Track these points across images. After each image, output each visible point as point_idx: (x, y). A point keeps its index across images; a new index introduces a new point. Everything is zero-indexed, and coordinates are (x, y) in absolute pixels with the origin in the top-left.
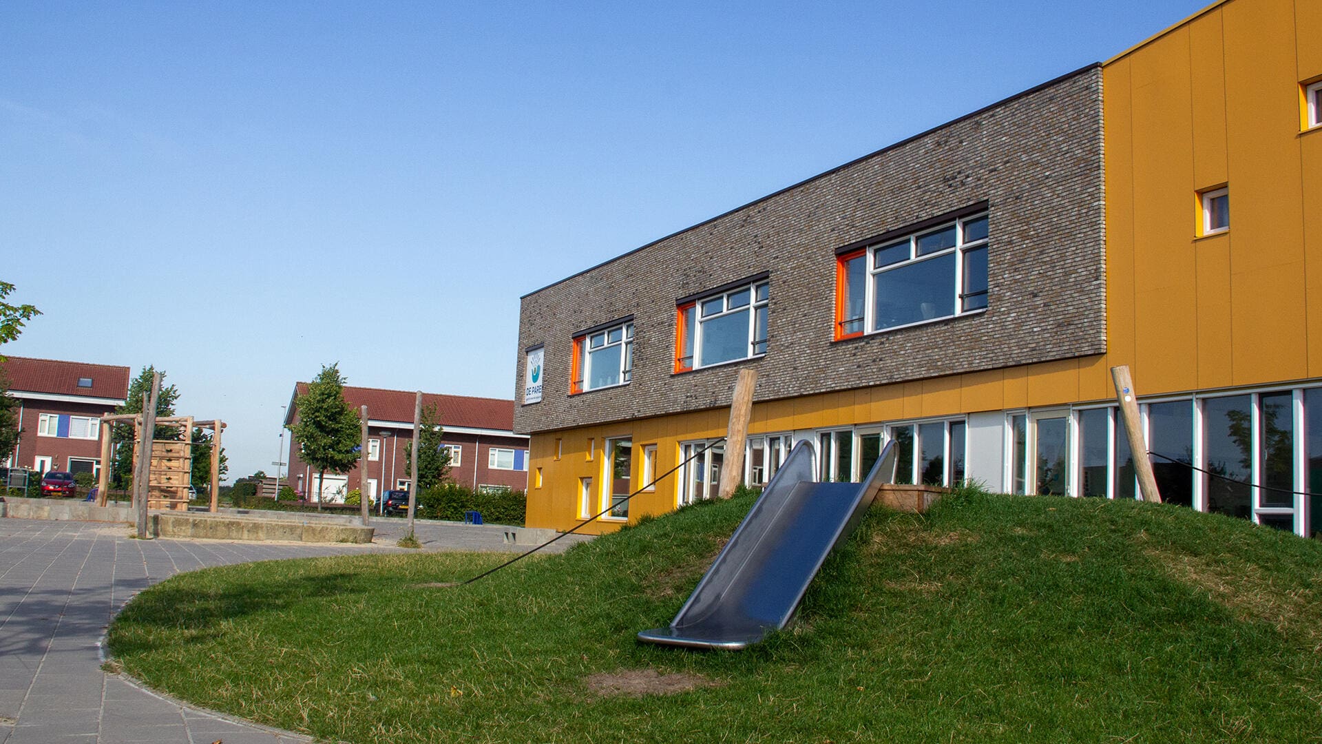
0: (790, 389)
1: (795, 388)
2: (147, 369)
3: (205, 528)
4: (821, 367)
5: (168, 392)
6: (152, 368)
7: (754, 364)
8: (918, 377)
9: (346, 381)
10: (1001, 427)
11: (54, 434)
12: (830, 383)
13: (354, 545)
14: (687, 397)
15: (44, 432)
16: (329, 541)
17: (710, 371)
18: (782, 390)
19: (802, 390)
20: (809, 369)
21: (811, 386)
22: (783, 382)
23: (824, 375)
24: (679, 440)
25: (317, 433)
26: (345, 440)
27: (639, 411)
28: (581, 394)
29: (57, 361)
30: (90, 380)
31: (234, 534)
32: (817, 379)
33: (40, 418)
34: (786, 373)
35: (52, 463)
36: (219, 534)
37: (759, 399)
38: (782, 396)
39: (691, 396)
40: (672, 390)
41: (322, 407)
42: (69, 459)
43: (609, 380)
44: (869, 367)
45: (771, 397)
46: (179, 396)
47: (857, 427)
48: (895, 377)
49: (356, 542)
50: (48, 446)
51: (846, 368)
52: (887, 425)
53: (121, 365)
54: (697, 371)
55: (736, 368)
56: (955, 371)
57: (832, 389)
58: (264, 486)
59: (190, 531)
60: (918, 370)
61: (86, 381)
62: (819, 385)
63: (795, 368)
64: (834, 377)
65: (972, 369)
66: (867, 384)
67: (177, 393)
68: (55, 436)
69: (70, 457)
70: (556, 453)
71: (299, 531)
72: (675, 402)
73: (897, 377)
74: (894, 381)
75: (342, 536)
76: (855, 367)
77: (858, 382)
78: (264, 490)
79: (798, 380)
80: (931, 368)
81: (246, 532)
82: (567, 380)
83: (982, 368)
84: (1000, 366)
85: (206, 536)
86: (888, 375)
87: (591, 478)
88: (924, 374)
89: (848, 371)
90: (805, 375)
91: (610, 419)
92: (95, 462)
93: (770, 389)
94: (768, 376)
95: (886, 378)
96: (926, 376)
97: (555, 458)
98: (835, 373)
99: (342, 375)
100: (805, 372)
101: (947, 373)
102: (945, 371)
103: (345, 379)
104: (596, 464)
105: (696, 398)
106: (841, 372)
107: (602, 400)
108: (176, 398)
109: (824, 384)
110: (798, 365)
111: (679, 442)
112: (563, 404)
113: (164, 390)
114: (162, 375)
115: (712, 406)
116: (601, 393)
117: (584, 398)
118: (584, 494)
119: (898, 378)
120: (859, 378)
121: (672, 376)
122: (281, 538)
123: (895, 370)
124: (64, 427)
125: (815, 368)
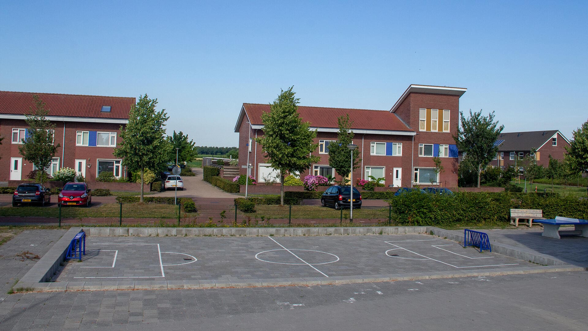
2: (143, 97)
5: (159, 115)
6: (146, 97)
9: (299, 101)
11: (87, 144)
15: (80, 143)
25: (282, 144)
26: (302, 148)
29: (88, 96)
30: (110, 107)
33: (77, 134)
35: (86, 164)
41: (284, 122)
42: (97, 160)
46: (169, 118)
50: (83, 153)
53: (130, 97)
58: (225, 170)
61: (107, 108)
67: (167, 116)
68: (87, 145)
69: (97, 159)
78: (224, 173)
92: (115, 162)
99: (296, 96)
103: (298, 100)
108: (166, 120)
113: (156, 113)
114: (155, 102)
124: (93, 140)
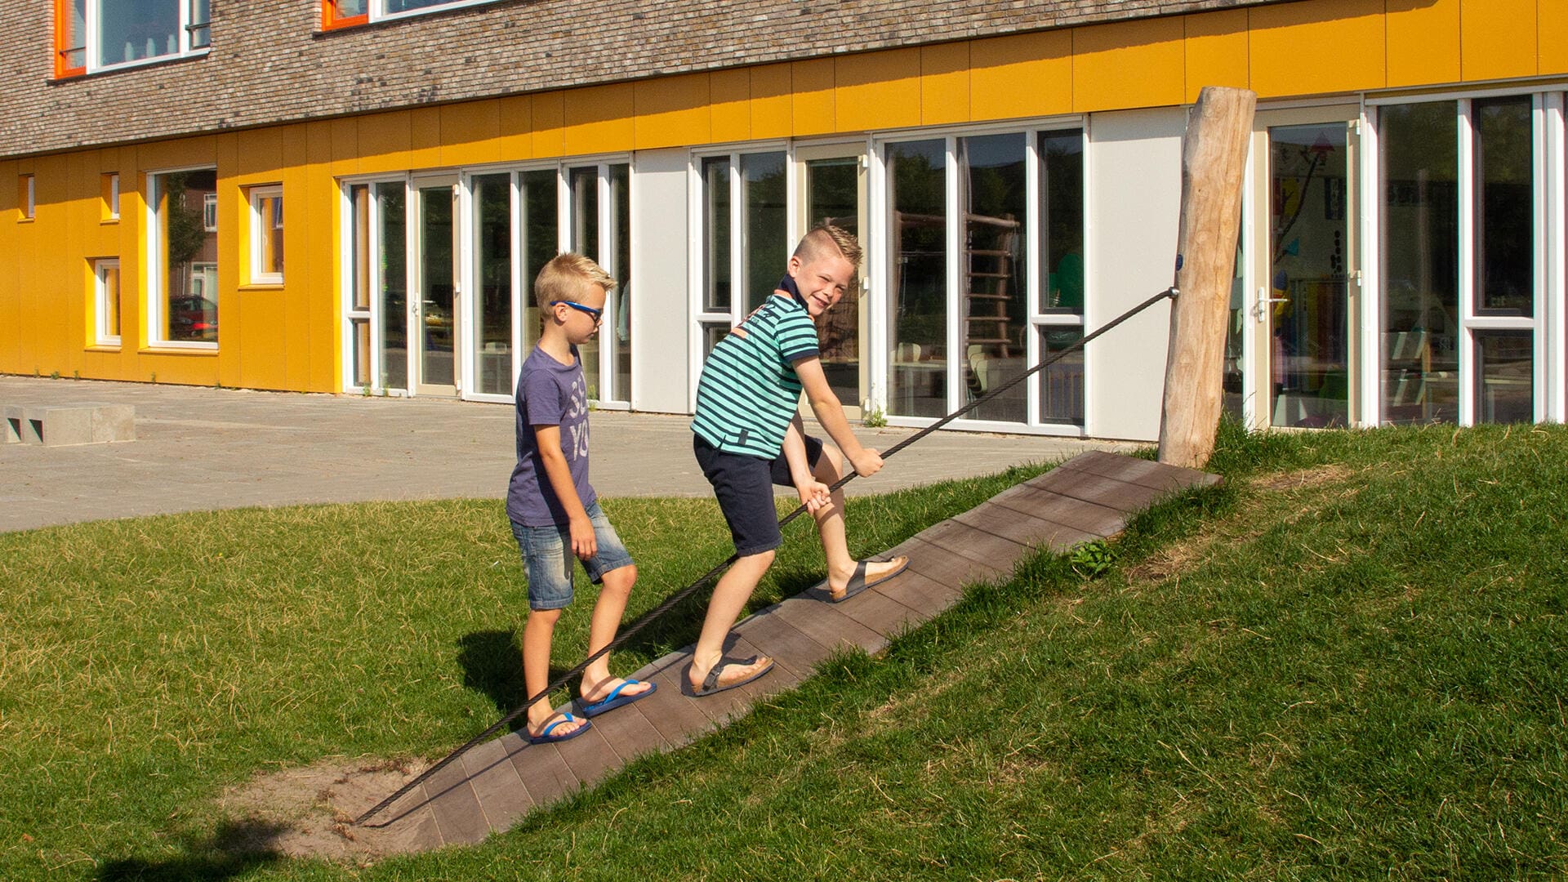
0: (628, 62)
1: (642, 61)
4: (704, 13)
7: (531, 9)
8: (964, 34)
10: (1176, 142)
12: (731, 48)
14: (361, 82)
17: (417, 26)
18: (606, 66)
19: (659, 65)
20: (676, 17)
21: (682, 55)
22: (609, 47)
23: (714, 31)
24: (337, 174)
27: (237, 114)
28: (80, 77)
32: (696, 40)
34: (613, 27)
37: (548, 85)
38: (606, 78)
39: (370, 80)
40: (319, 66)
43: (151, 45)
44: (833, 14)
45: (578, 81)
47: (796, 144)
48: (903, 34)
51: (774, 15)
52: (875, 140)
54: (381, 26)
55: (483, 17)
56: (1060, 22)
57: (736, 62)
60: (962, 19)
62: (703, 53)
63: (638, 17)
64: (741, 34)
65: (1105, 18)
66: (830, 51)
70: (21, 204)
72: (329, 92)
73: (907, 35)
74: (899, 42)
76: (797, 12)
77: (804, 46)
79: (648, 42)
80: (995, 14)
82: (43, 47)
83: (1131, 15)
84: (1180, 10)
86: (883, 29)
87: (117, 258)
88: (978, 27)
89: (778, 22)
90: (667, 32)
91: (162, 131)
93: (576, 63)
94: (568, 33)
95: (878, 37)
96: (983, 32)
97: (21, 217)
98: (743, 27)
100: (666, 25)
101: (1040, 24)
102: (1034, 20)
104: (131, 229)
105: (384, 84)
106: (760, 25)
107: (138, 92)
109: (717, 51)
110: (647, 9)
111: (338, 180)
112: (39, 99)
115: (425, 100)
116: (136, 75)
117: (92, 85)
118: (99, 292)
119: (909, 38)
120: (807, 37)
121: (317, 37)
123: (900, 19)
125: (691, 15)
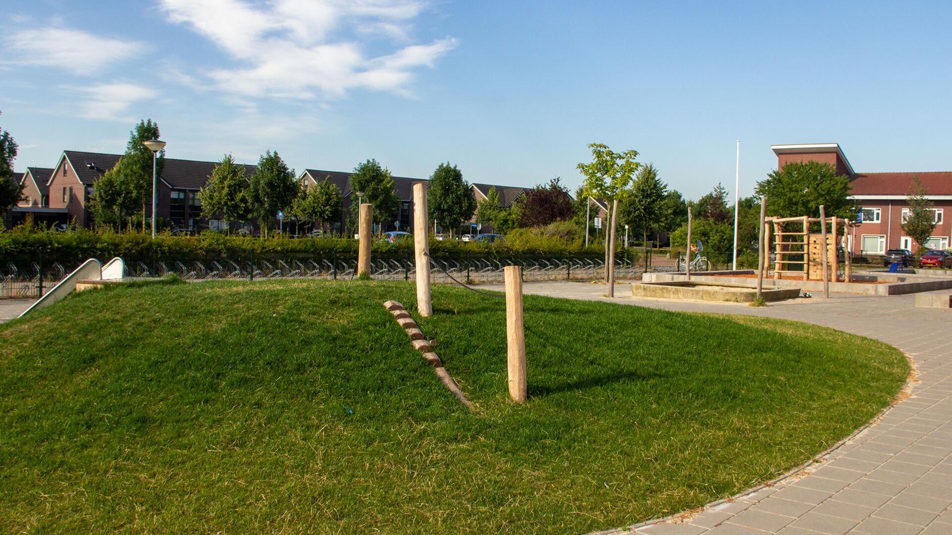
3: (650, 291)
13: (736, 304)
16: (719, 300)
31: (665, 295)
36: (658, 295)
49: (737, 302)
59: (643, 293)
71: (701, 294)
75: (727, 297)
81: (671, 293)
85: (651, 296)
122: (691, 298)
